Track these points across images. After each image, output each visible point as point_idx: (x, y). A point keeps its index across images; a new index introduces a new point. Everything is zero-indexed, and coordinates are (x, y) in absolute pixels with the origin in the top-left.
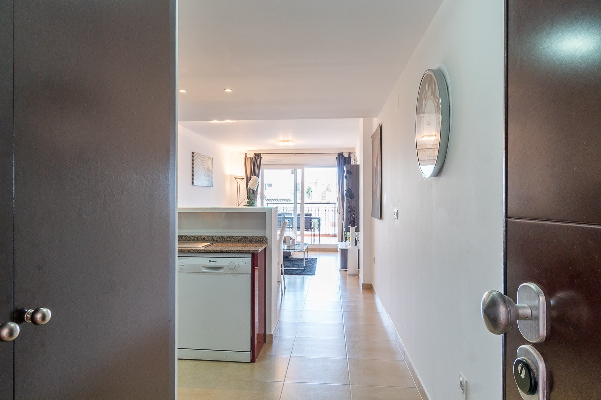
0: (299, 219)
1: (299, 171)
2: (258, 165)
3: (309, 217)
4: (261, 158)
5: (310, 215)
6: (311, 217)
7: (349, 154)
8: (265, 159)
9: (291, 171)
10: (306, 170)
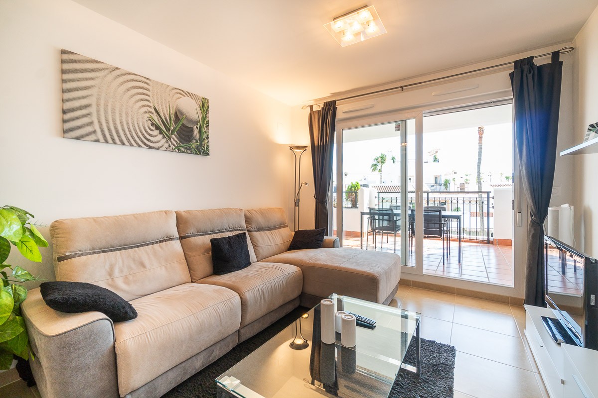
0: (412, 217)
1: (411, 124)
2: (329, 121)
3: (438, 213)
4: (335, 109)
5: (440, 211)
6: (443, 213)
7: (556, 55)
8: (342, 110)
9: (393, 125)
10: (427, 121)
